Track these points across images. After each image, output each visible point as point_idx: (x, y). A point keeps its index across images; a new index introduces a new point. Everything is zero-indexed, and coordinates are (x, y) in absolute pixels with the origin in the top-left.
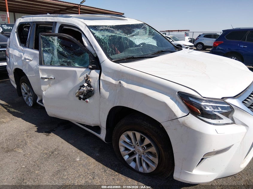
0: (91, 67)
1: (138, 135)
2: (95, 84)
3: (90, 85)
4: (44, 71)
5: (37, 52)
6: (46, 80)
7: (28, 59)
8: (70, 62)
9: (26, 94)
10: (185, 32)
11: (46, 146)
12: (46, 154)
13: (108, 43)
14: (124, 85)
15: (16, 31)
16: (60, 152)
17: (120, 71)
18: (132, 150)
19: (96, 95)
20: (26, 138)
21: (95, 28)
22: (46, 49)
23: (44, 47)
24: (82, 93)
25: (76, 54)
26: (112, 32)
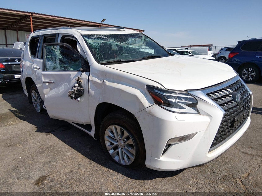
0: (82, 69)
1: (119, 128)
2: (84, 84)
3: (81, 85)
4: (45, 76)
5: (42, 61)
6: (47, 84)
7: (36, 68)
8: (67, 67)
9: (36, 100)
10: (208, 47)
11: (43, 143)
12: (42, 149)
13: (99, 49)
14: (106, 83)
15: (28, 44)
16: (54, 148)
17: (104, 72)
18: (115, 144)
19: (86, 94)
20: (28, 136)
21: (89, 36)
22: (48, 57)
23: (47, 56)
24: (73, 92)
25: (73, 61)
26: (105, 40)
